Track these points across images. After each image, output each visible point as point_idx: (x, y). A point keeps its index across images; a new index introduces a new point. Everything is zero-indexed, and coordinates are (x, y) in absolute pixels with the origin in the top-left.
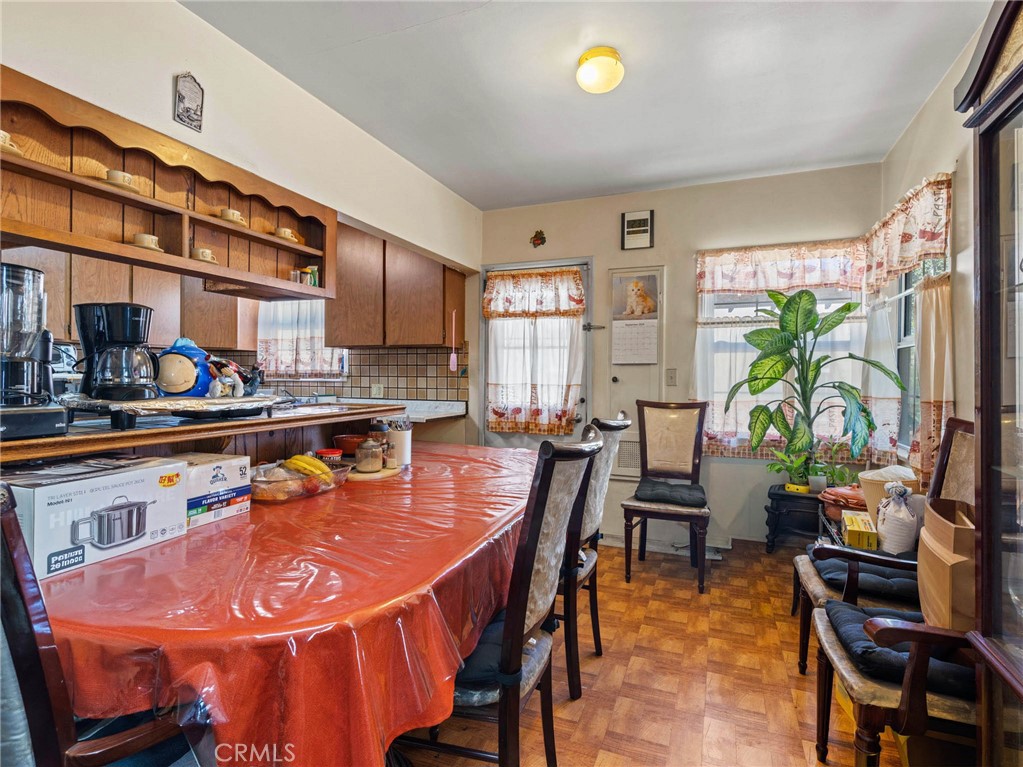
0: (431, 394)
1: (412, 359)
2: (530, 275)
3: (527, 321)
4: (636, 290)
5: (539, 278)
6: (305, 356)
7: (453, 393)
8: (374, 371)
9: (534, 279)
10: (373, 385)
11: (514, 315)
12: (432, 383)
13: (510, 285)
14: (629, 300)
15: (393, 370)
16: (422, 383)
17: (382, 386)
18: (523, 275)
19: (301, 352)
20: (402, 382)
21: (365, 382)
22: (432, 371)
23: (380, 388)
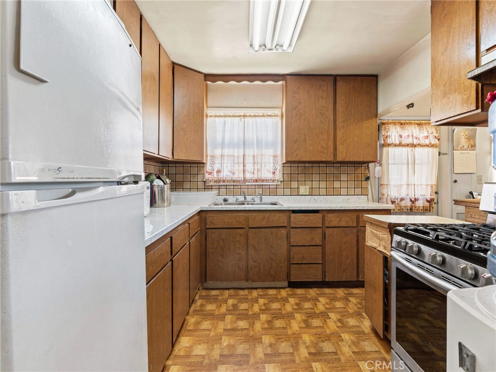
0: (344, 191)
1: (329, 170)
2: (411, 124)
3: (410, 149)
4: (464, 135)
5: (416, 125)
6: (249, 167)
7: (358, 191)
8: (301, 177)
9: (413, 126)
10: (300, 187)
11: (403, 146)
12: (344, 184)
13: (398, 128)
14: (462, 140)
15: (316, 177)
16: (337, 184)
17: (308, 187)
18: (407, 124)
19: (247, 165)
20: (323, 184)
21: (294, 185)
22: (344, 177)
23: (306, 189)
